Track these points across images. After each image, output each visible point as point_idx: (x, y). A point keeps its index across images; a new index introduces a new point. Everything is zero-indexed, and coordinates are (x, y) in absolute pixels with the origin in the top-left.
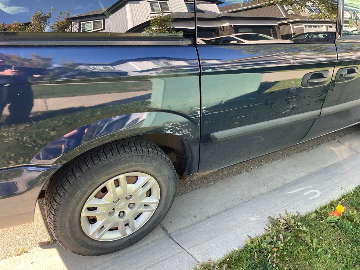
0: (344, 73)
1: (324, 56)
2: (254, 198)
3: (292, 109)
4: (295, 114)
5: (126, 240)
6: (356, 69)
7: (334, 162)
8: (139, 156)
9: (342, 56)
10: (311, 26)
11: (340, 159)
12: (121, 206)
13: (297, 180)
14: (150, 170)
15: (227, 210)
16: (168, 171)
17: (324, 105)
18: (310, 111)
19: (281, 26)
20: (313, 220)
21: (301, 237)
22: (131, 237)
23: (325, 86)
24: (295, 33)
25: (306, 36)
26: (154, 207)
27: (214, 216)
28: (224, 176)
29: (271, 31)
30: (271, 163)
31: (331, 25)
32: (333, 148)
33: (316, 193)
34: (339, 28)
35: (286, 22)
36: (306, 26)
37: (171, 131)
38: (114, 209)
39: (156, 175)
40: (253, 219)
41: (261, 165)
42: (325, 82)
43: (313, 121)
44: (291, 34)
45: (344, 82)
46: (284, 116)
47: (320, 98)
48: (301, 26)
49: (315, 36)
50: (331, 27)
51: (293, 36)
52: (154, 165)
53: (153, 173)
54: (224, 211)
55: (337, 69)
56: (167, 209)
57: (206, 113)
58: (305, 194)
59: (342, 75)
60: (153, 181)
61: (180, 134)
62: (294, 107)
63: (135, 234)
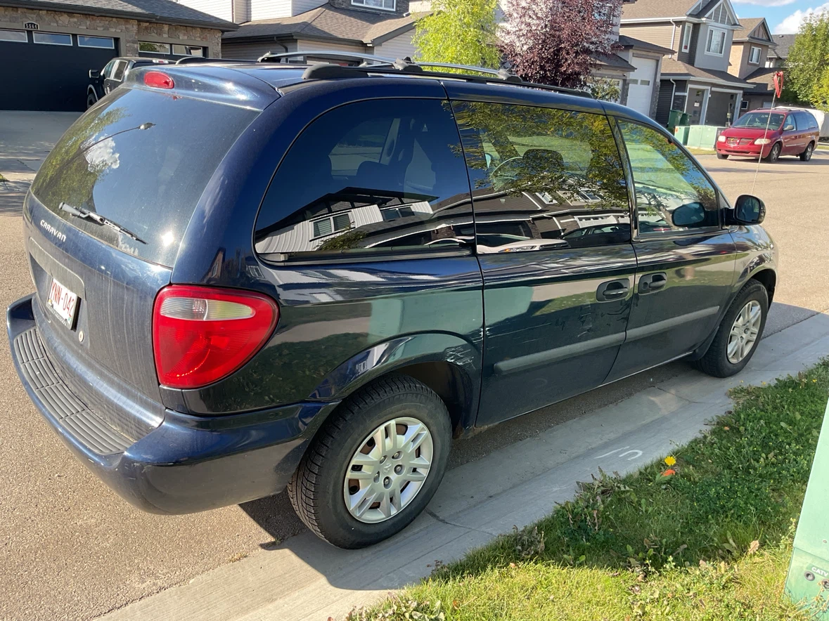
0: (649, 281)
1: (619, 260)
2: (549, 469)
3: (588, 330)
4: (593, 338)
5: (390, 523)
6: (664, 275)
7: (657, 417)
8: (413, 394)
9: (644, 258)
10: (589, 219)
11: (664, 412)
12: (386, 469)
13: (606, 443)
14: (424, 414)
15: (514, 486)
16: (443, 418)
17: (629, 326)
18: (612, 334)
19: (538, 221)
20: (637, 480)
21: (625, 498)
22: (396, 519)
23: (626, 300)
24: (565, 229)
25: (584, 233)
26: (424, 473)
27: (499, 494)
28: (498, 445)
29: (521, 228)
30: (564, 424)
31: (623, 214)
32: (652, 399)
33: (637, 453)
34: (635, 219)
35: (545, 215)
36: (580, 219)
37: (452, 359)
38: (378, 473)
39: (431, 422)
40: (555, 489)
41: (550, 427)
42: (626, 293)
43: (617, 348)
44: (559, 230)
45: (651, 293)
46: (579, 340)
47: (622, 316)
48: (572, 220)
49: (598, 231)
50: (622, 217)
51: (562, 234)
52: (429, 407)
53: (427, 420)
54: (511, 488)
55: (639, 276)
56: (439, 478)
57: (489, 336)
58: (621, 456)
59: (646, 283)
60: (425, 432)
61: (461, 364)
62: (590, 329)
63: (401, 515)
